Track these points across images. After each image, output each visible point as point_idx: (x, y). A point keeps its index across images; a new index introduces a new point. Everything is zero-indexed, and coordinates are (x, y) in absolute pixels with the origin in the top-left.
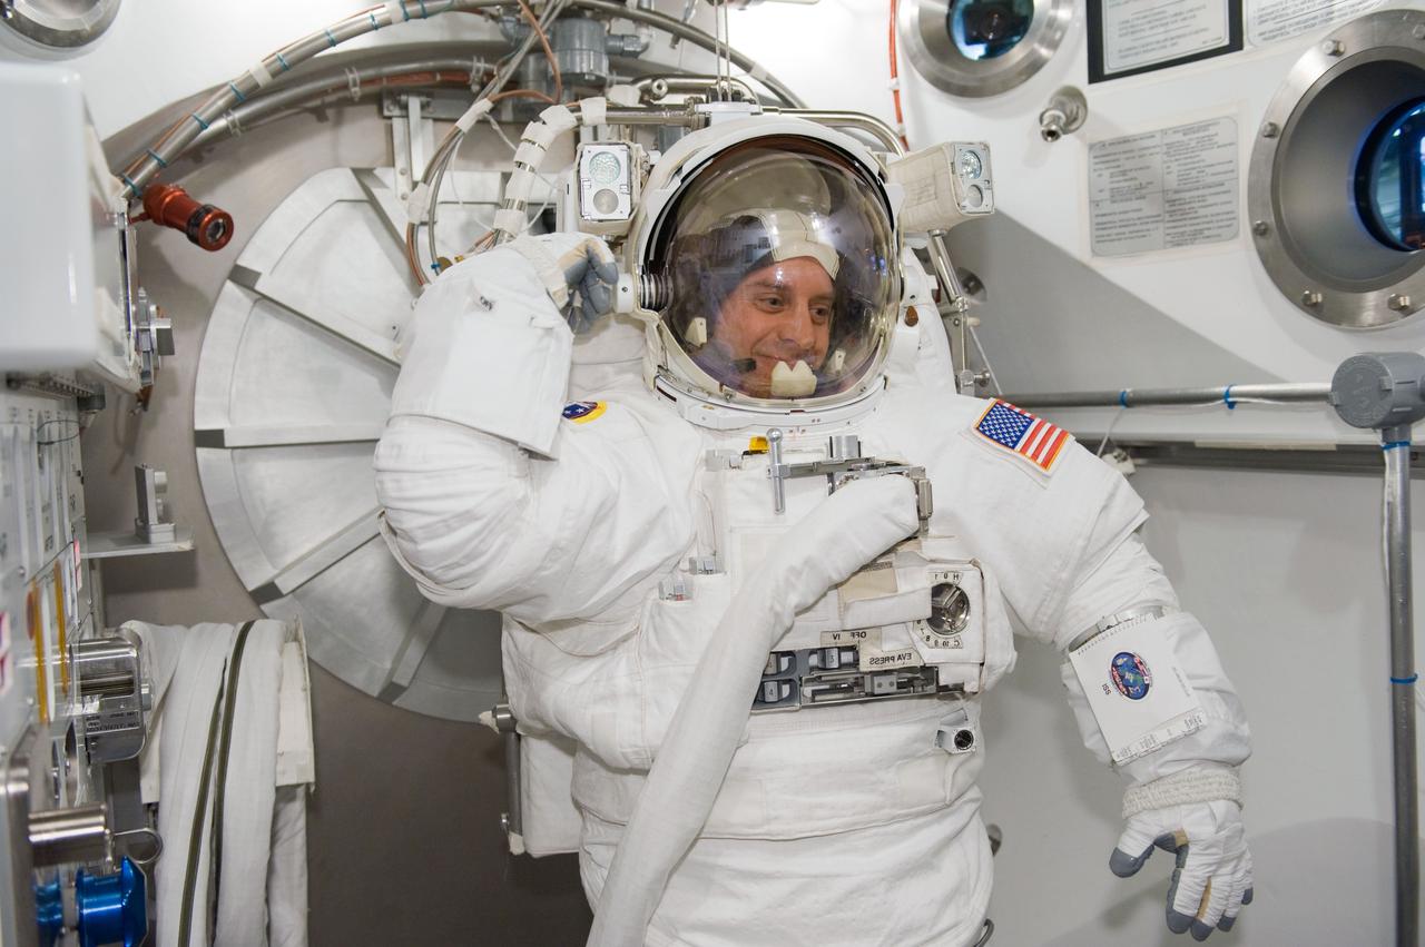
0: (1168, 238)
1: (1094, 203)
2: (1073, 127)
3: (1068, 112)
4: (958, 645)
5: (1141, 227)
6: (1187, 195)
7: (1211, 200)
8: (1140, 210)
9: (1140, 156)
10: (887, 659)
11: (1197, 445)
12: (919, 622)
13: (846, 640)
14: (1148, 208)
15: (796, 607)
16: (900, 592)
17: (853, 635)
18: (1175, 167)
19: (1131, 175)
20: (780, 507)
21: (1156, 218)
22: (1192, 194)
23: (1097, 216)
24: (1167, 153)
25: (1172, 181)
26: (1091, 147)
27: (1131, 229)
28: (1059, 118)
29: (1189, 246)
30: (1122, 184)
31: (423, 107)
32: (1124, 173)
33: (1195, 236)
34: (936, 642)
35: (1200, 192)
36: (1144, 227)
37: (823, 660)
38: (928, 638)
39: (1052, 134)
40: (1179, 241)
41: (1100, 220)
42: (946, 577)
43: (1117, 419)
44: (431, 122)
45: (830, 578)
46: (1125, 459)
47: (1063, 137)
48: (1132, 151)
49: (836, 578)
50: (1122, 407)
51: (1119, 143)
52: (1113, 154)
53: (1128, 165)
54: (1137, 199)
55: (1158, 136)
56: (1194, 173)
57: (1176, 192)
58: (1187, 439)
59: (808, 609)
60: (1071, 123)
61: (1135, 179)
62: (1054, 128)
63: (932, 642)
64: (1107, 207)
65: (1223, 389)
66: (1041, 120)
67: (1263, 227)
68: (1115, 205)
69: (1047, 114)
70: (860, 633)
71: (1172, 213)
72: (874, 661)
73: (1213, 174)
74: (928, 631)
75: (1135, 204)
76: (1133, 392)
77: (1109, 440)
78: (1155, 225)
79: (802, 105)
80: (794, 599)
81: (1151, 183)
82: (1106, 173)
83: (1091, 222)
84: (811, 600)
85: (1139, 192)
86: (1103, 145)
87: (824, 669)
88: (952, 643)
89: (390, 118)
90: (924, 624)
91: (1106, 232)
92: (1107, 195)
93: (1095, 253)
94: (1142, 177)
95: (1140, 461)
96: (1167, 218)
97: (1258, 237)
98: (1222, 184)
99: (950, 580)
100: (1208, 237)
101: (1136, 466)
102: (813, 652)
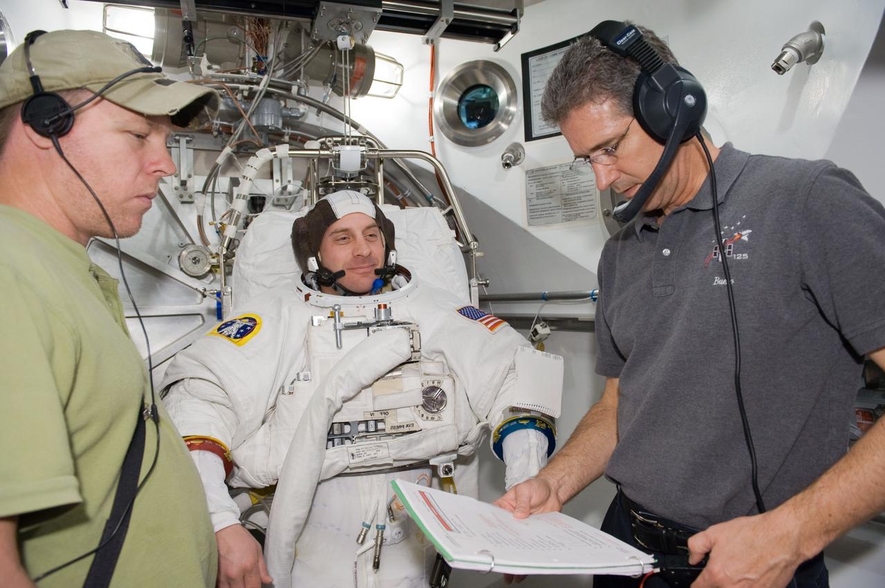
0: (564, 217)
1: (529, 200)
2: (518, 163)
3: (515, 154)
4: (440, 419)
5: (550, 212)
6: (571, 196)
7: (583, 199)
8: (550, 203)
9: (550, 177)
10: (400, 427)
11: (580, 320)
12: (417, 406)
13: (378, 416)
14: (555, 202)
15: (342, 398)
16: (404, 390)
17: (381, 414)
18: (566, 183)
19: (546, 186)
20: (339, 345)
21: (558, 207)
22: (574, 196)
23: (530, 206)
24: (563, 176)
25: (565, 189)
26: (527, 172)
27: (547, 212)
28: (511, 157)
29: (574, 221)
30: (542, 190)
31: (188, 142)
32: (542, 185)
33: (577, 216)
34: (427, 418)
35: (579, 195)
36: (553, 212)
37: (367, 427)
38: (423, 415)
39: (507, 165)
40: (568, 219)
41: (532, 208)
42: (433, 383)
43: (542, 307)
44: (192, 150)
45: (361, 383)
46: (546, 327)
47: (513, 167)
48: (546, 175)
49: (365, 383)
50: (544, 301)
51: (540, 170)
52: (538, 176)
53: (544, 181)
54: (549, 198)
55: (558, 167)
56: (575, 186)
57: (567, 195)
58: (576, 317)
59: (350, 399)
60: (516, 160)
61: (548, 188)
62: (508, 162)
63: (425, 417)
64: (535, 201)
65: (591, 292)
66: (502, 158)
67: (607, 212)
68: (538, 201)
69: (506, 155)
70: (385, 412)
71: (565, 205)
72: (393, 427)
73: (584, 186)
74: (423, 411)
75: (549, 200)
76: (549, 293)
77: (538, 317)
78: (557, 211)
79: (385, 148)
80: (342, 393)
81: (555, 190)
82: (534, 185)
83: (527, 208)
84: (352, 394)
85: (549, 195)
86: (532, 171)
87: (368, 432)
88: (436, 418)
89: (170, 148)
90: (420, 407)
91: (535, 213)
92: (535, 196)
93: (529, 224)
94: (551, 187)
95: (553, 328)
96: (563, 207)
97: (606, 217)
98: (588, 192)
99: (436, 384)
100: (582, 217)
101: (551, 330)
102: (360, 422)
